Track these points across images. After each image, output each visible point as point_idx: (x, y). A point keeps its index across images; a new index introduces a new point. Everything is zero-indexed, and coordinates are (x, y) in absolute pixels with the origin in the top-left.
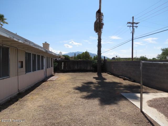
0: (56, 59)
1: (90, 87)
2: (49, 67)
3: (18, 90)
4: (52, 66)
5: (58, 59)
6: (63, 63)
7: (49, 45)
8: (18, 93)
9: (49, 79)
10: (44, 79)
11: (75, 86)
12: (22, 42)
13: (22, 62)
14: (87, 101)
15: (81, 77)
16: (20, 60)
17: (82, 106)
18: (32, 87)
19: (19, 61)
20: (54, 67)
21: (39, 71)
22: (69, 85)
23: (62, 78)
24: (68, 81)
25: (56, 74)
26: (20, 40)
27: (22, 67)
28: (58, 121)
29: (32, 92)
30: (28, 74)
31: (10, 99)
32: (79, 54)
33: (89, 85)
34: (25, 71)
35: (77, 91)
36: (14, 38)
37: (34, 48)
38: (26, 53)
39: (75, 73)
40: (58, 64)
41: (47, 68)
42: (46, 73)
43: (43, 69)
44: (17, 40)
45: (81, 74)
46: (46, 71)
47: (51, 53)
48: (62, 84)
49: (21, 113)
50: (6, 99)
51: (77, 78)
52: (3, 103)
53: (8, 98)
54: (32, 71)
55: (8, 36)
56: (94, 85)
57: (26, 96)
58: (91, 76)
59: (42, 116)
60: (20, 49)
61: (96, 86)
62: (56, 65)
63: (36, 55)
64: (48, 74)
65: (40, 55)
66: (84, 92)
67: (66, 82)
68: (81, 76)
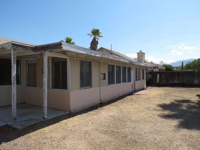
0: (152, 70)
1: (181, 106)
2: (139, 79)
3: (100, 100)
4: (143, 79)
5: (155, 70)
6: (158, 75)
7: (145, 53)
8: (100, 102)
9: (136, 93)
10: (132, 92)
11: (161, 103)
12: (100, 56)
13: (105, 74)
14: (163, 119)
15: (178, 93)
16: (102, 72)
17: (153, 124)
18: (115, 99)
19: (102, 74)
20: (146, 79)
21: (125, 83)
22: (155, 100)
23: (152, 93)
24: (157, 96)
25: (149, 87)
26: (97, 54)
27: (105, 79)
28: (119, 131)
29: (112, 104)
30: (111, 86)
31: (92, 106)
32: (189, 62)
33: (181, 103)
34: (108, 82)
35: (159, 108)
36: (91, 53)
37: (113, 60)
38: (109, 65)
39: (174, 87)
40: (152, 76)
41: (136, 80)
42: (135, 86)
43: (129, 81)
44: (94, 55)
45: (180, 90)
46: (135, 84)
47: (138, 64)
48: (147, 99)
49: (93, 118)
50: (89, 106)
51: (171, 94)
52: (86, 108)
53: (91, 105)
54: (115, 83)
55: (85, 53)
56: (189, 104)
57: (106, 106)
58: (196, 92)
59: (108, 124)
60: (102, 61)
61: (192, 105)
62: (150, 77)
63: (121, 66)
64: (137, 87)
65: (126, 67)
66: (166, 111)
67: (153, 97)
68: (180, 91)
